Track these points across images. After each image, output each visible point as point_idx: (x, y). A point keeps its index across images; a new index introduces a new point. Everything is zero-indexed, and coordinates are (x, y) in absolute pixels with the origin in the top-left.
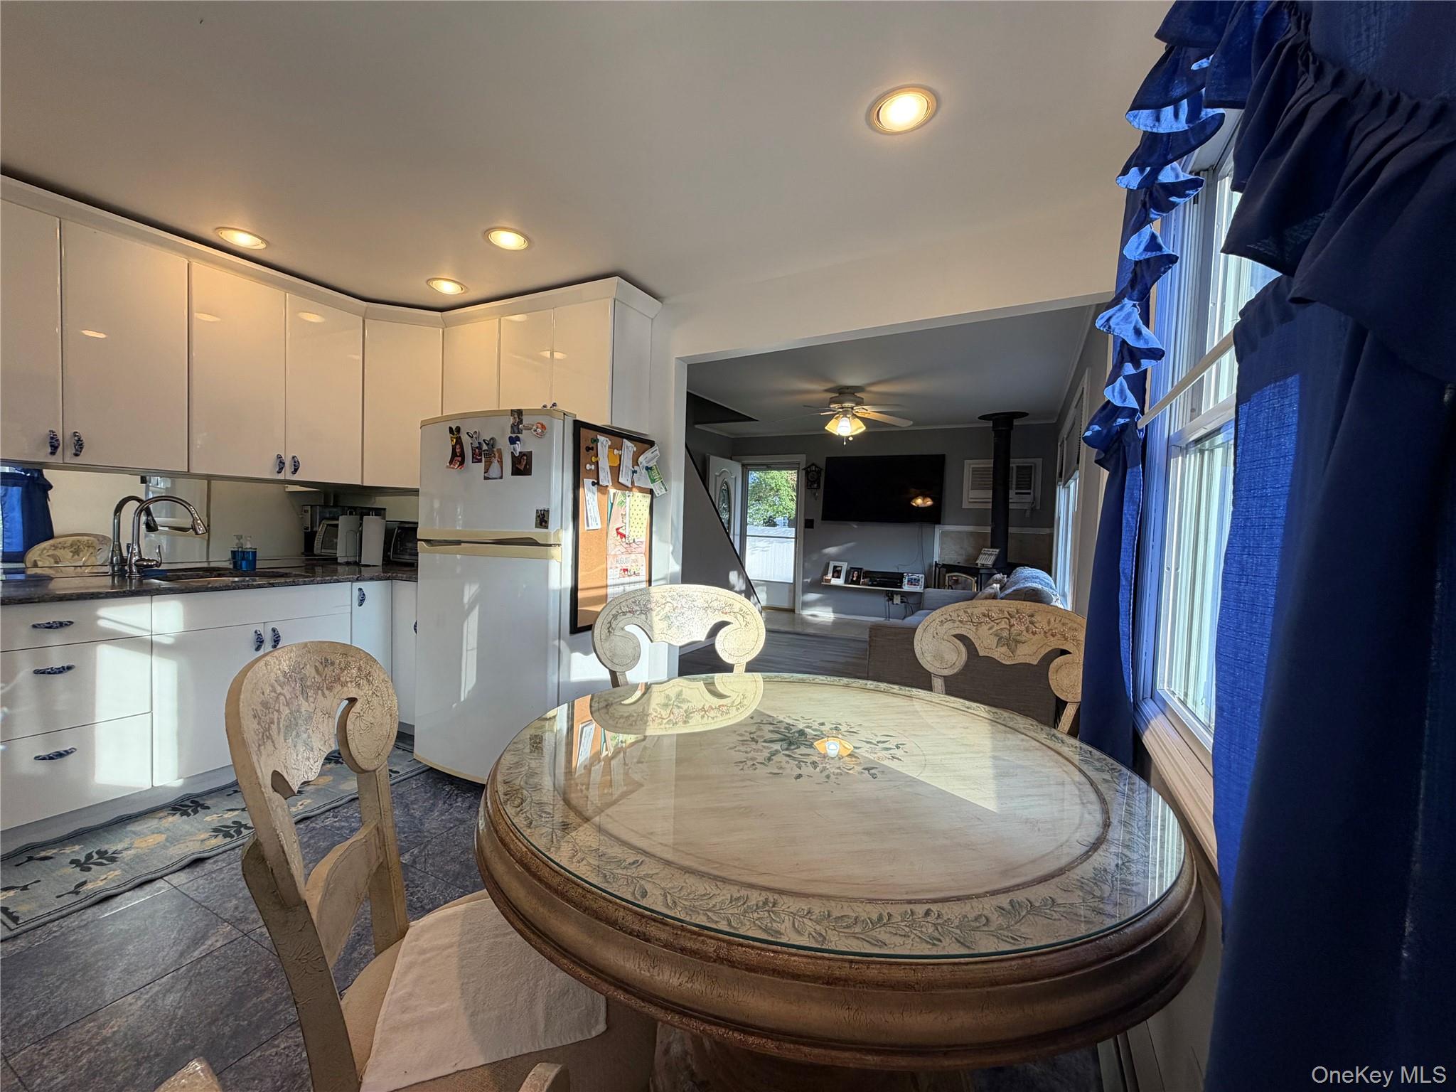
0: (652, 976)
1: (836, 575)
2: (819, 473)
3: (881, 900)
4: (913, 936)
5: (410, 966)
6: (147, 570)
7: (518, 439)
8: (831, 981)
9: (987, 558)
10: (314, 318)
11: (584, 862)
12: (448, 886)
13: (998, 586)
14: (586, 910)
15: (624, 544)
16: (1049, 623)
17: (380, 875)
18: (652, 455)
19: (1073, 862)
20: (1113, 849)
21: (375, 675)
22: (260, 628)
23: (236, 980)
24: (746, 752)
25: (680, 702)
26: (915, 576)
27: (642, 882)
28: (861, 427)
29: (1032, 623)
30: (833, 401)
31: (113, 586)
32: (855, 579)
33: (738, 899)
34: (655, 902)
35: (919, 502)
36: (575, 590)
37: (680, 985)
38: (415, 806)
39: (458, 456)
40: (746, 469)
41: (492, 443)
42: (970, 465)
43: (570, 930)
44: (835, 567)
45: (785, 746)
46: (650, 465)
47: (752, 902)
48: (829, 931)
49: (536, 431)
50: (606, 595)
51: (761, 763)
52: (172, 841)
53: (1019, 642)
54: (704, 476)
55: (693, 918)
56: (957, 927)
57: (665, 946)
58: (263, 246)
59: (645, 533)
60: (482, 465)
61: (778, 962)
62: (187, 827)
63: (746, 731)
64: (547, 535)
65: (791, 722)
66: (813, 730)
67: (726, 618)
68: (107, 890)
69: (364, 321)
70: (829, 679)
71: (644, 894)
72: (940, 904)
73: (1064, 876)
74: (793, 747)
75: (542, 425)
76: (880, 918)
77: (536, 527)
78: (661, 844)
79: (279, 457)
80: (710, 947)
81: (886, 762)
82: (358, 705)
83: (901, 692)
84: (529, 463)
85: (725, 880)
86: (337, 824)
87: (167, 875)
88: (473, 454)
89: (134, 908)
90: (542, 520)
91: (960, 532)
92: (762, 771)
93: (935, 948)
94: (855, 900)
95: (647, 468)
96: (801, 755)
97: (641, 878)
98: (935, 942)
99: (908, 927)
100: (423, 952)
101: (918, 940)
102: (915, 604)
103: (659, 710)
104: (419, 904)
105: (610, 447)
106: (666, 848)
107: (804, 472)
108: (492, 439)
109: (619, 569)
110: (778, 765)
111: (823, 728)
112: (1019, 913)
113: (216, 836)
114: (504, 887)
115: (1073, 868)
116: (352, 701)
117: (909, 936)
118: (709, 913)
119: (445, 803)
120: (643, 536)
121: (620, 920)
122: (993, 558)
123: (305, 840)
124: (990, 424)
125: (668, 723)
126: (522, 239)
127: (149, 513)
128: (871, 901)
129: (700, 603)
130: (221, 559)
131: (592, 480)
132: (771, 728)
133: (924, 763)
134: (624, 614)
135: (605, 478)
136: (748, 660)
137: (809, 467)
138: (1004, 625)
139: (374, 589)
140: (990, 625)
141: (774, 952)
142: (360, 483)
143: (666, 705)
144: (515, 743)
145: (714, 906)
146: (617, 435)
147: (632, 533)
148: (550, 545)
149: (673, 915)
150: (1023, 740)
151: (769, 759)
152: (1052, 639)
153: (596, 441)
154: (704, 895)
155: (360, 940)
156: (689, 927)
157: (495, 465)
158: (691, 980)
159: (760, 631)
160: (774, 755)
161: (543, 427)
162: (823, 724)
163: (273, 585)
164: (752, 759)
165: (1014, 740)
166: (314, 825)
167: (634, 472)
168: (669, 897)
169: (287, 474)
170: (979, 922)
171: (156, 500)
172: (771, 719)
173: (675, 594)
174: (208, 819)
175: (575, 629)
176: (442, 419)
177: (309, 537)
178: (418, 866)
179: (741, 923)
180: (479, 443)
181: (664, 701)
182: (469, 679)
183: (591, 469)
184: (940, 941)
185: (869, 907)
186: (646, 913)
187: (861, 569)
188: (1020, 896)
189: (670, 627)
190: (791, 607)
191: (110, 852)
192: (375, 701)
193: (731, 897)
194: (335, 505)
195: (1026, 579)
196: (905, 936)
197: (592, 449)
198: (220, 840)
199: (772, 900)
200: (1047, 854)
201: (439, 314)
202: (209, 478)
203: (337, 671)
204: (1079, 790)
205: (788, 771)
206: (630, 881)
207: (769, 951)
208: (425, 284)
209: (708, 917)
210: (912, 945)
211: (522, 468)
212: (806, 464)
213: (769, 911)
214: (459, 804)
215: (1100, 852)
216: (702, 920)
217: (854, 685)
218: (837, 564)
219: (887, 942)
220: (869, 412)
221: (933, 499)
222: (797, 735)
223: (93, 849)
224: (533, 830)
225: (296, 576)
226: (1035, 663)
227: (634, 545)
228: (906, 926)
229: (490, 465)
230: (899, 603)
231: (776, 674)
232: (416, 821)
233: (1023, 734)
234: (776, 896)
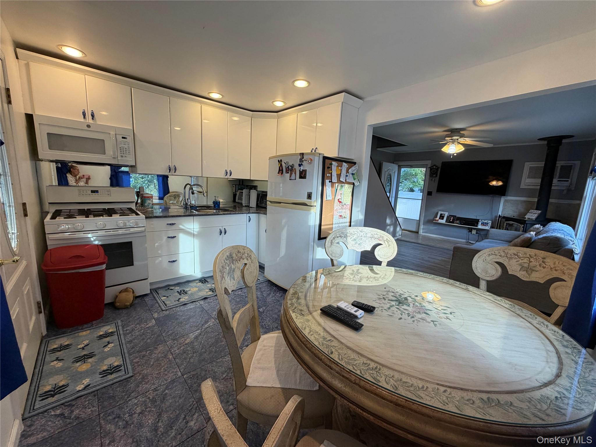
0: (332, 381)
1: (441, 218)
2: (437, 169)
3: (425, 380)
4: (435, 398)
5: (261, 350)
6: (193, 207)
7: (302, 164)
8: (397, 405)
9: (533, 215)
10: (236, 119)
11: (313, 336)
12: (274, 322)
13: (535, 233)
14: (312, 352)
15: (341, 206)
16: (555, 264)
17: (253, 320)
18: (355, 168)
19: (530, 389)
20: (557, 389)
21: (252, 256)
22: (221, 228)
23: (216, 336)
24: (380, 304)
25: (358, 273)
26: (486, 221)
27: (332, 348)
28: (462, 149)
29: (543, 262)
30: (448, 136)
31: (184, 213)
32: (451, 221)
33: (366, 364)
34: (335, 357)
35: (494, 183)
36: (320, 225)
37: (341, 387)
38: (265, 293)
39: (281, 171)
40: (400, 167)
41: (292, 166)
42: (528, 166)
43: (307, 357)
44: (441, 214)
45: (397, 304)
46: (353, 173)
47: (371, 366)
48: (400, 386)
49: (308, 161)
50: (332, 228)
51: (385, 310)
52: (200, 290)
53: (534, 270)
54: (379, 173)
55: (348, 366)
56: (457, 401)
57: (337, 373)
58: (221, 97)
59: (350, 201)
60: (289, 174)
61: (377, 392)
62: (203, 287)
63: (381, 294)
64: (311, 202)
65: (402, 292)
66: (412, 298)
67: (380, 242)
68: (185, 302)
69: (251, 119)
70: (425, 274)
71: (332, 353)
72: (452, 389)
73: (523, 394)
74: (400, 305)
75: (311, 159)
76: (423, 387)
77: (307, 199)
78: (340, 335)
79: (226, 170)
80: (353, 378)
81: (443, 320)
82: (247, 266)
83: (460, 286)
84: (305, 174)
85: (362, 355)
86: (242, 294)
87: (199, 300)
88: (286, 170)
89: (191, 309)
90: (309, 196)
91: (516, 200)
92: (385, 313)
93: (444, 406)
94: (413, 377)
95: (352, 174)
96: (404, 309)
97: (331, 346)
98: (445, 404)
99: (434, 394)
100: (264, 346)
101: (437, 401)
102: (483, 235)
103: (349, 275)
104: (265, 326)
105: (337, 166)
106: (342, 337)
107: (429, 169)
108: (293, 164)
109: (338, 216)
110: (393, 312)
111: (416, 298)
112: (491, 404)
113: (210, 291)
114: (288, 336)
115: (529, 392)
116: (246, 264)
117: (434, 398)
118: (354, 366)
119: (273, 293)
120: (349, 203)
121: (323, 359)
122: (536, 215)
123: (233, 297)
124: (545, 142)
125: (353, 280)
126: (306, 83)
127: (192, 188)
128: (420, 379)
129: (369, 235)
130: (210, 203)
131: (329, 180)
132: (393, 294)
133: (462, 324)
134: (338, 237)
135: (335, 179)
136: (388, 260)
137: (432, 166)
138: (526, 260)
139: (253, 216)
140: (517, 260)
141: (376, 387)
142: (249, 179)
143: (352, 274)
144: (294, 285)
145: (356, 364)
146: (340, 161)
147: (344, 201)
148: (312, 206)
149: (341, 363)
150: (521, 322)
151: (389, 308)
152: (555, 272)
153: (331, 164)
154: (353, 359)
155: (247, 333)
156: (346, 369)
157: (293, 174)
158: (345, 386)
159: (395, 249)
160: (392, 307)
161: (311, 160)
162: (417, 296)
163: (224, 214)
164: (382, 307)
165: (518, 321)
166: (235, 293)
167: (347, 176)
168: (340, 356)
169: (228, 176)
170: (469, 402)
171: (194, 185)
172: (393, 290)
173: (359, 230)
174: (208, 285)
175: (320, 238)
176: (276, 157)
177: (235, 196)
178: (265, 313)
179: (365, 373)
180: (288, 166)
181: (351, 272)
182: (283, 252)
183: (329, 176)
184: (448, 404)
185: (419, 382)
186: (332, 360)
187: (455, 216)
188: (494, 396)
189: (356, 243)
190: (417, 231)
191: (186, 291)
192: (252, 264)
193: (363, 362)
194: (242, 185)
195: (554, 230)
196: (432, 397)
197: (330, 168)
198: (211, 293)
199: (379, 368)
200: (517, 382)
201: (276, 114)
202: (207, 177)
203: (241, 255)
204: (547, 353)
205: (396, 315)
206: (328, 347)
207: (374, 386)
208: (271, 103)
209: (353, 368)
210: (434, 402)
211: (303, 176)
212: (431, 165)
213: (377, 372)
214: (278, 294)
215: (548, 388)
216: (351, 368)
217: (436, 279)
218: (442, 213)
219: (423, 397)
220: (468, 141)
221: (502, 182)
222: (403, 299)
223: (182, 289)
224: (297, 320)
225: (231, 211)
226: (542, 282)
227: (345, 206)
228: (433, 394)
229: (291, 175)
230: (475, 233)
231: (400, 269)
232: (265, 298)
233: (524, 318)
234: (381, 367)
